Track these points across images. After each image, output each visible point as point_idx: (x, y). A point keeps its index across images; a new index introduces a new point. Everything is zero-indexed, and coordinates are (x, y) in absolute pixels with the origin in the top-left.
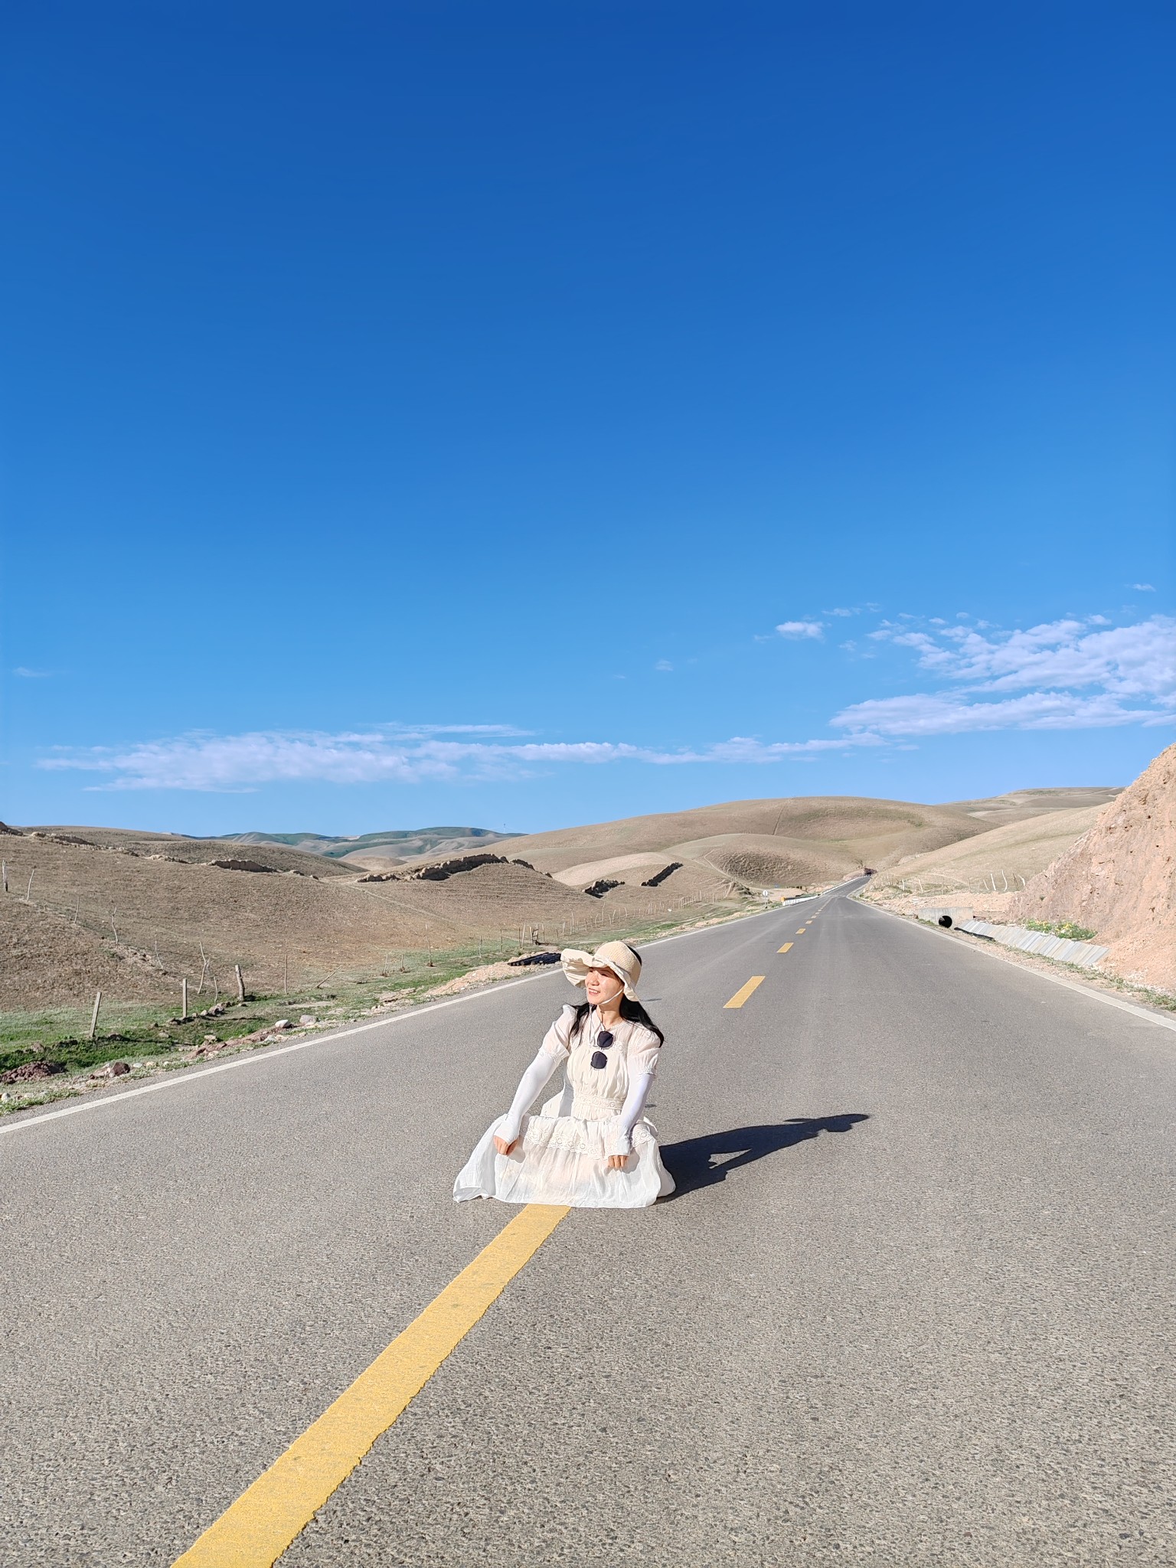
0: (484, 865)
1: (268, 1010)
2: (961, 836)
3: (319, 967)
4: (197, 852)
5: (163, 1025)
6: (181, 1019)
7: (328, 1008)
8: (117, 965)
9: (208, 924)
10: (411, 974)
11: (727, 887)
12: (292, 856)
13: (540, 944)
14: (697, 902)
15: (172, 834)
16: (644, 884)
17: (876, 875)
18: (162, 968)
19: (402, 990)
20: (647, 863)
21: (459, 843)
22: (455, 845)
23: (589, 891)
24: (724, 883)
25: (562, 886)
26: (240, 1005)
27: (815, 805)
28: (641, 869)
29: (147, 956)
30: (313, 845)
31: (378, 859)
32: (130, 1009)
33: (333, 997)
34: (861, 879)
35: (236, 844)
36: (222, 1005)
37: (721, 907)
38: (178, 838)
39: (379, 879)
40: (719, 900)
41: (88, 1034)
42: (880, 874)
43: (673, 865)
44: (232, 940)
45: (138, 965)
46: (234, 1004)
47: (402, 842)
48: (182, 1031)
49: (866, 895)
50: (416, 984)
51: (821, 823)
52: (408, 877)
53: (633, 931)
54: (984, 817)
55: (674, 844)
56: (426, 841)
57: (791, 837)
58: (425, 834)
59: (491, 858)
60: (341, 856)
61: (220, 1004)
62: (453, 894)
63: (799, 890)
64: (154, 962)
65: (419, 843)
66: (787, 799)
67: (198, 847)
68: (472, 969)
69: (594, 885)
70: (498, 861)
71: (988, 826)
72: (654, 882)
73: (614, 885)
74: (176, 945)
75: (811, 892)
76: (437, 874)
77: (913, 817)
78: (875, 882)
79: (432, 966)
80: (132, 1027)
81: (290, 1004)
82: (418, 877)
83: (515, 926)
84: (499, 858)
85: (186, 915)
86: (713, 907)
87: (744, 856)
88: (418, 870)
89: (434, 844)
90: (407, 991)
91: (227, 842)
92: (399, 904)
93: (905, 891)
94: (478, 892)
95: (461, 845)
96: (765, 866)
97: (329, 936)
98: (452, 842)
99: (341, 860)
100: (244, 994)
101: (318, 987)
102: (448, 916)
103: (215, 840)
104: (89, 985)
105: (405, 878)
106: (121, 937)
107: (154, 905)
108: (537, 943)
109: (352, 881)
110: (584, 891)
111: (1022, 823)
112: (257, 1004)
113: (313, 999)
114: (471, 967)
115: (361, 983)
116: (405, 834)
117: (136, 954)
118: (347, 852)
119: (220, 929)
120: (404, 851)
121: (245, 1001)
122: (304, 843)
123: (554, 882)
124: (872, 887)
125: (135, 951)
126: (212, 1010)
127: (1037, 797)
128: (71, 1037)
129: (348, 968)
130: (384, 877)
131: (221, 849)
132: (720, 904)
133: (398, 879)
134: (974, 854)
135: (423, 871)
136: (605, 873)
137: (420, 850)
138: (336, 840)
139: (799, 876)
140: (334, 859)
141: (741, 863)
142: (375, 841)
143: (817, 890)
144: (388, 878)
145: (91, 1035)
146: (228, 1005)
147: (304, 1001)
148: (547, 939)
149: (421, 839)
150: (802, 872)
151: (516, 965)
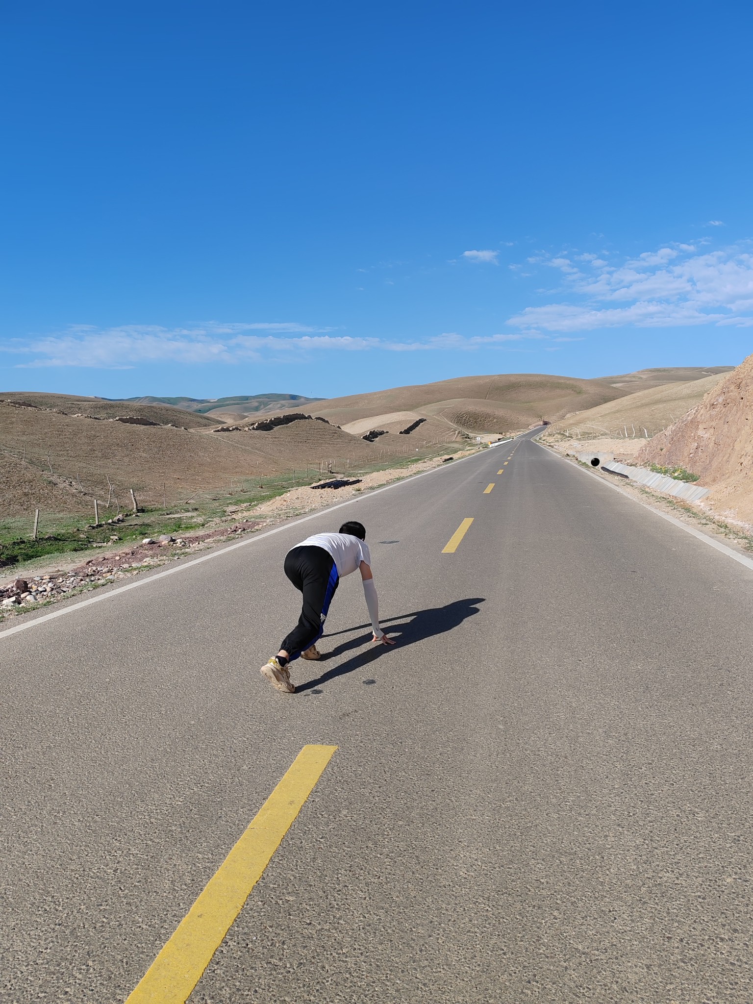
0: (296, 420)
1: (152, 519)
2: (606, 400)
3: (187, 489)
4: (112, 409)
5: (83, 529)
6: (95, 525)
7: (192, 517)
8: (53, 489)
9: (115, 461)
10: (249, 493)
11: (455, 433)
12: (174, 412)
13: (333, 473)
14: (435, 444)
15: (96, 397)
16: (401, 433)
17: (550, 425)
18: (83, 491)
19: (242, 504)
20: (403, 418)
21: (282, 405)
22: (279, 405)
23: (366, 438)
24: (452, 431)
25: (348, 435)
26: (134, 515)
27: (513, 379)
28: (399, 422)
29: (73, 483)
30: (187, 405)
31: (230, 415)
32: (62, 518)
33: (196, 509)
34: (541, 427)
35: (137, 404)
36: (123, 515)
37: (450, 447)
38: (98, 400)
39: (227, 430)
40: (449, 443)
41: (33, 536)
42: (552, 425)
43: (420, 420)
44: (131, 471)
45: (67, 489)
46: (130, 515)
47: (245, 403)
48: (95, 533)
49: (544, 438)
50: (251, 500)
51: (517, 391)
52: (247, 429)
53: (393, 464)
54: (621, 387)
55: (421, 406)
56: (260, 403)
57: (497, 400)
58: (260, 398)
59: (301, 416)
60: (205, 412)
61: (121, 515)
62: (277, 440)
63: (500, 435)
64: (77, 487)
65: (256, 404)
66: (494, 376)
67: (112, 406)
68: (288, 490)
69: (368, 434)
70: (306, 418)
71: (622, 394)
72: (407, 431)
73: (382, 433)
74: (92, 475)
75: (508, 436)
76: (266, 427)
77: (576, 387)
78: (549, 430)
79: (262, 488)
80: (62, 531)
81: (167, 514)
82: (253, 429)
83: (317, 461)
84: (306, 416)
85: (100, 455)
86: (445, 447)
87: (466, 413)
88: (253, 424)
89: (266, 404)
90: (245, 505)
91: (131, 403)
92: (241, 446)
93: (569, 437)
94: (292, 438)
95: (284, 406)
96: (479, 420)
97: (195, 468)
98: (278, 404)
99: (206, 415)
100: (137, 508)
101: (187, 503)
102: (273, 454)
103: (123, 402)
104: (34, 502)
105: (245, 429)
106: (56, 470)
107: (78, 448)
108: (331, 472)
109: (210, 431)
110: (362, 437)
111: (646, 391)
112: (146, 514)
113: (183, 511)
114: (288, 488)
115: (215, 500)
116: (246, 398)
117: (65, 481)
118: (210, 410)
119: (122, 463)
120: (247, 409)
121: (138, 512)
122: (181, 403)
123: (343, 431)
124: (547, 433)
125: (65, 480)
126: (115, 519)
127: (655, 374)
128: (21, 539)
129: (207, 489)
130: (231, 429)
131: (127, 408)
132: (449, 445)
133: (240, 430)
134: (615, 412)
135: (257, 424)
136: (376, 425)
137: (257, 409)
138: (202, 401)
139: (500, 426)
140: (201, 414)
141: (464, 418)
142: (228, 402)
143: (513, 435)
144: (233, 429)
145: (34, 537)
146: (127, 515)
147: (177, 512)
148: (338, 469)
149: (257, 402)
150: (503, 424)
151: (316, 488)
